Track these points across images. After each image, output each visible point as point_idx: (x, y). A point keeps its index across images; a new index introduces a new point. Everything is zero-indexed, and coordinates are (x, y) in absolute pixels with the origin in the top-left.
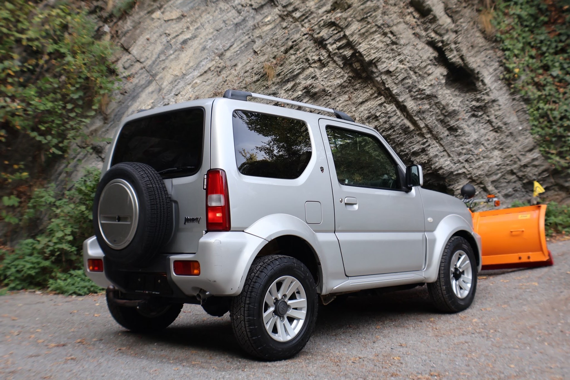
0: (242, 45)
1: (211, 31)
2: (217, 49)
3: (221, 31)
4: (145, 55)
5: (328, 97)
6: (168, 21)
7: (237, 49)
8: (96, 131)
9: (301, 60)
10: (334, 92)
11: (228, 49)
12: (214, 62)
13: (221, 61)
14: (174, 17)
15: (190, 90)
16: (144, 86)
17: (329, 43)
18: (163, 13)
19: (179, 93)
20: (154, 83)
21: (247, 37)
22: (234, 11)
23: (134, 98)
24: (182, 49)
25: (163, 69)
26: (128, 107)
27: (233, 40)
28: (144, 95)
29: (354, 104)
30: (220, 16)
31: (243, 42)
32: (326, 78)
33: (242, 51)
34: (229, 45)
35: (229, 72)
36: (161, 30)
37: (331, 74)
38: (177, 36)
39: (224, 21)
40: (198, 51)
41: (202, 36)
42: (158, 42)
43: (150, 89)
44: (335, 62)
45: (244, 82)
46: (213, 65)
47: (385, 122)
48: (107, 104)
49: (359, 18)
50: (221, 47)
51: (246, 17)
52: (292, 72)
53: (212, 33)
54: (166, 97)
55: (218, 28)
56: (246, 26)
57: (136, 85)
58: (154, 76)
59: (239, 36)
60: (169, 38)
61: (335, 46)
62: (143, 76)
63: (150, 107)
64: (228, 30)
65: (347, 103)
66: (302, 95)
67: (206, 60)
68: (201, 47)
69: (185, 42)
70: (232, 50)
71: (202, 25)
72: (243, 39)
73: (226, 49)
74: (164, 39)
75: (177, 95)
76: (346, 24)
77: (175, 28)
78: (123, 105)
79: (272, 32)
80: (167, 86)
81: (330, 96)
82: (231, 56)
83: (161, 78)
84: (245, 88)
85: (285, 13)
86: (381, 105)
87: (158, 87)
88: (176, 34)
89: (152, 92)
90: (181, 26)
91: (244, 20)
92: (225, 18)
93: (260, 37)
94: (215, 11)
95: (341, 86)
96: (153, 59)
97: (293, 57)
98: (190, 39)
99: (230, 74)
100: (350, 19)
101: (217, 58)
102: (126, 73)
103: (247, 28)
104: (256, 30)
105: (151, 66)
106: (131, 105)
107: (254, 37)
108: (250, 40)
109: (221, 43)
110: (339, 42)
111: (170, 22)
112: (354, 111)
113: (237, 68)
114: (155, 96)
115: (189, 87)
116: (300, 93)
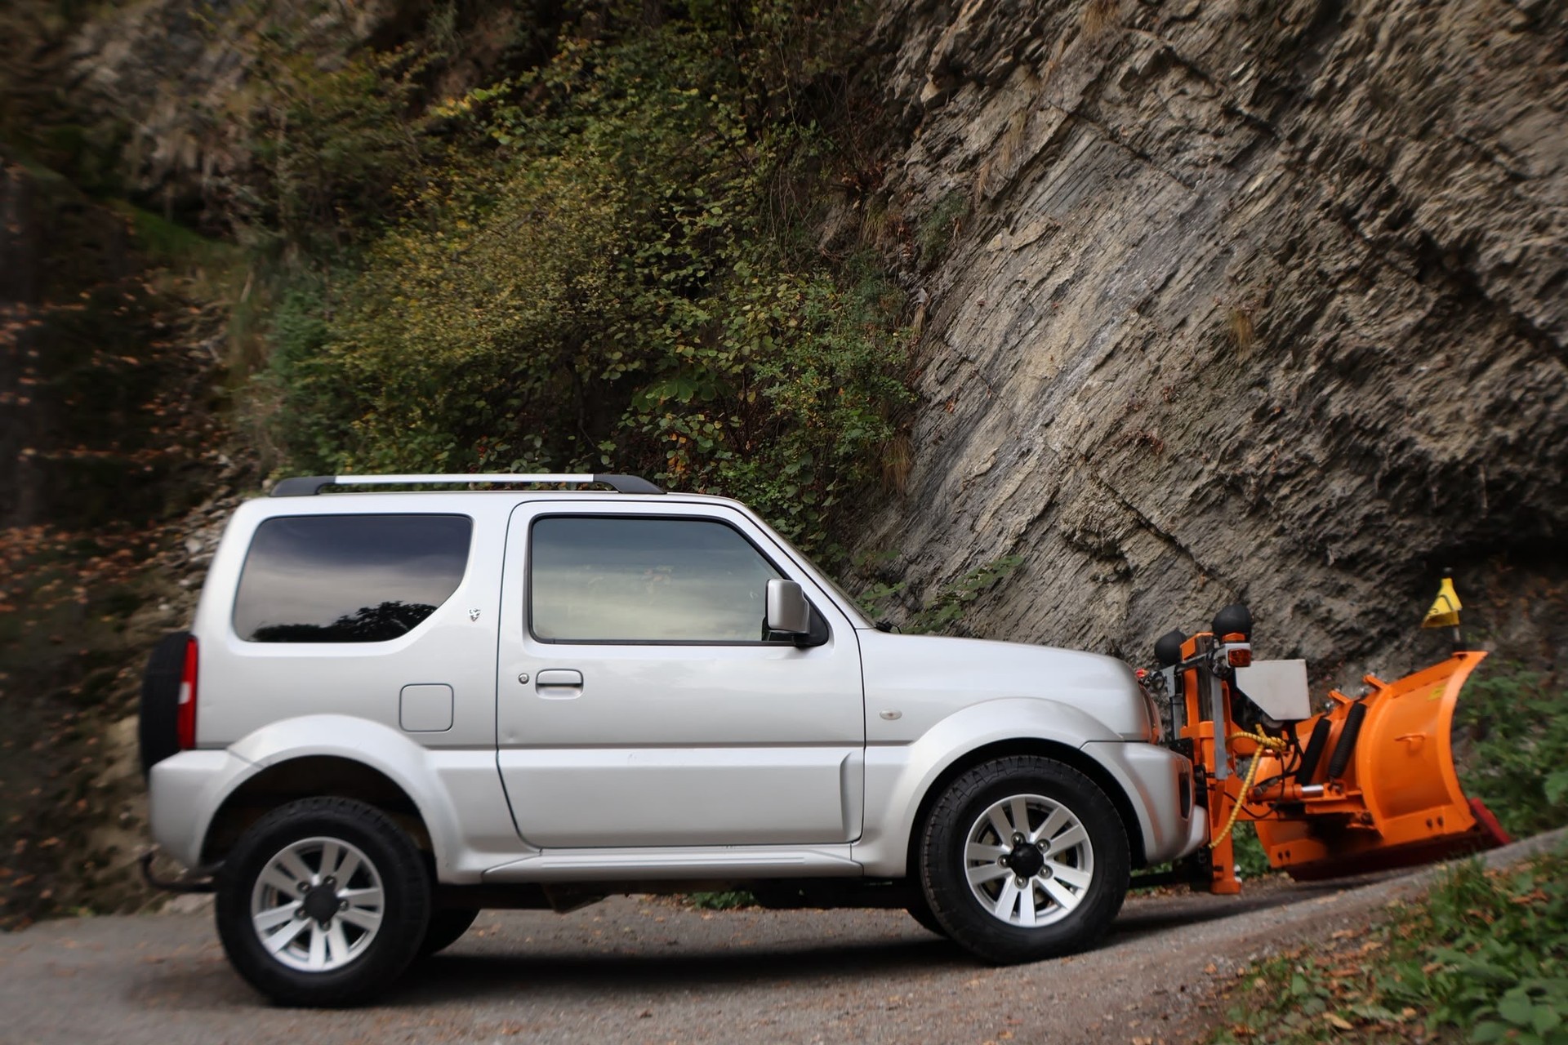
0: (1199, 267)
1: (1119, 249)
2: (1134, 293)
3: (1143, 244)
4: (978, 341)
5: (1386, 370)
6: (1021, 249)
7: (1188, 280)
8: (885, 538)
9: (1310, 278)
10: (1402, 353)
11: (1164, 286)
12: (1127, 328)
13: (1144, 321)
14: (1032, 239)
15: (1077, 408)
16: (976, 417)
17: (1362, 218)
18: (1012, 233)
19: (1053, 420)
20: (996, 407)
21: (1211, 244)
22: (1173, 185)
23: (958, 448)
24: (1053, 312)
25: (1015, 368)
26: (945, 474)
27: (1174, 260)
28: (976, 439)
29: (1458, 375)
30: (1138, 207)
31: (1200, 259)
32: (1376, 315)
33: (1199, 283)
34: (1162, 277)
35: (1163, 346)
36: (1009, 275)
37: (1390, 303)
38: (1043, 281)
39: (1149, 218)
40: (1090, 307)
41: (1097, 268)
42: (1003, 305)
43: (990, 421)
44: (1392, 266)
45: (1193, 366)
46: (1126, 336)
47: (1542, 417)
48: (908, 472)
49: (1413, 131)
50: (1144, 285)
51: (1205, 192)
52: (1291, 317)
53: (1123, 253)
54: (1025, 435)
55: (1136, 238)
56: (1206, 217)
57: (960, 418)
58: (995, 388)
59: (1189, 248)
60: (1024, 292)
61: (1378, 222)
62: (976, 394)
63: (989, 465)
64: (1162, 238)
65: (1440, 376)
66: (1317, 374)
67: (1111, 326)
68: (1095, 296)
69: (1059, 292)
70: (1175, 286)
71: (1098, 240)
72: (1201, 251)
73: (1157, 287)
74: (1015, 297)
75: (1047, 425)
76: (1384, 155)
77: (1042, 259)
78: (936, 470)
79: (1272, 216)
80: (1024, 407)
81: (1393, 363)
82: (1171, 304)
83: (1013, 392)
84: (1196, 379)
85: (1297, 156)
86: (1519, 366)
87: (1006, 413)
88: (1040, 277)
89: (995, 428)
90: (1048, 257)
91: (1199, 202)
92: (1152, 208)
93: (1242, 235)
94: (1125, 199)
95: (1418, 328)
96: (995, 348)
97: (1295, 274)
98: (1071, 282)
99: (1168, 350)
100: (1389, 140)
101: (1135, 315)
102: (945, 393)
103: (1210, 220)
104: (1229, 222)
105: (990, 366)
106: (951, 468)
107: (1228, 239)
108: (1217, 251)
109: (1146, 276)
110: (1387, 207)
111: (1025, 251)
112: (1462, 397)
113: (1188, 331)
114: (1000, 437)
115: (1073, 401)
116: (1312, 370)
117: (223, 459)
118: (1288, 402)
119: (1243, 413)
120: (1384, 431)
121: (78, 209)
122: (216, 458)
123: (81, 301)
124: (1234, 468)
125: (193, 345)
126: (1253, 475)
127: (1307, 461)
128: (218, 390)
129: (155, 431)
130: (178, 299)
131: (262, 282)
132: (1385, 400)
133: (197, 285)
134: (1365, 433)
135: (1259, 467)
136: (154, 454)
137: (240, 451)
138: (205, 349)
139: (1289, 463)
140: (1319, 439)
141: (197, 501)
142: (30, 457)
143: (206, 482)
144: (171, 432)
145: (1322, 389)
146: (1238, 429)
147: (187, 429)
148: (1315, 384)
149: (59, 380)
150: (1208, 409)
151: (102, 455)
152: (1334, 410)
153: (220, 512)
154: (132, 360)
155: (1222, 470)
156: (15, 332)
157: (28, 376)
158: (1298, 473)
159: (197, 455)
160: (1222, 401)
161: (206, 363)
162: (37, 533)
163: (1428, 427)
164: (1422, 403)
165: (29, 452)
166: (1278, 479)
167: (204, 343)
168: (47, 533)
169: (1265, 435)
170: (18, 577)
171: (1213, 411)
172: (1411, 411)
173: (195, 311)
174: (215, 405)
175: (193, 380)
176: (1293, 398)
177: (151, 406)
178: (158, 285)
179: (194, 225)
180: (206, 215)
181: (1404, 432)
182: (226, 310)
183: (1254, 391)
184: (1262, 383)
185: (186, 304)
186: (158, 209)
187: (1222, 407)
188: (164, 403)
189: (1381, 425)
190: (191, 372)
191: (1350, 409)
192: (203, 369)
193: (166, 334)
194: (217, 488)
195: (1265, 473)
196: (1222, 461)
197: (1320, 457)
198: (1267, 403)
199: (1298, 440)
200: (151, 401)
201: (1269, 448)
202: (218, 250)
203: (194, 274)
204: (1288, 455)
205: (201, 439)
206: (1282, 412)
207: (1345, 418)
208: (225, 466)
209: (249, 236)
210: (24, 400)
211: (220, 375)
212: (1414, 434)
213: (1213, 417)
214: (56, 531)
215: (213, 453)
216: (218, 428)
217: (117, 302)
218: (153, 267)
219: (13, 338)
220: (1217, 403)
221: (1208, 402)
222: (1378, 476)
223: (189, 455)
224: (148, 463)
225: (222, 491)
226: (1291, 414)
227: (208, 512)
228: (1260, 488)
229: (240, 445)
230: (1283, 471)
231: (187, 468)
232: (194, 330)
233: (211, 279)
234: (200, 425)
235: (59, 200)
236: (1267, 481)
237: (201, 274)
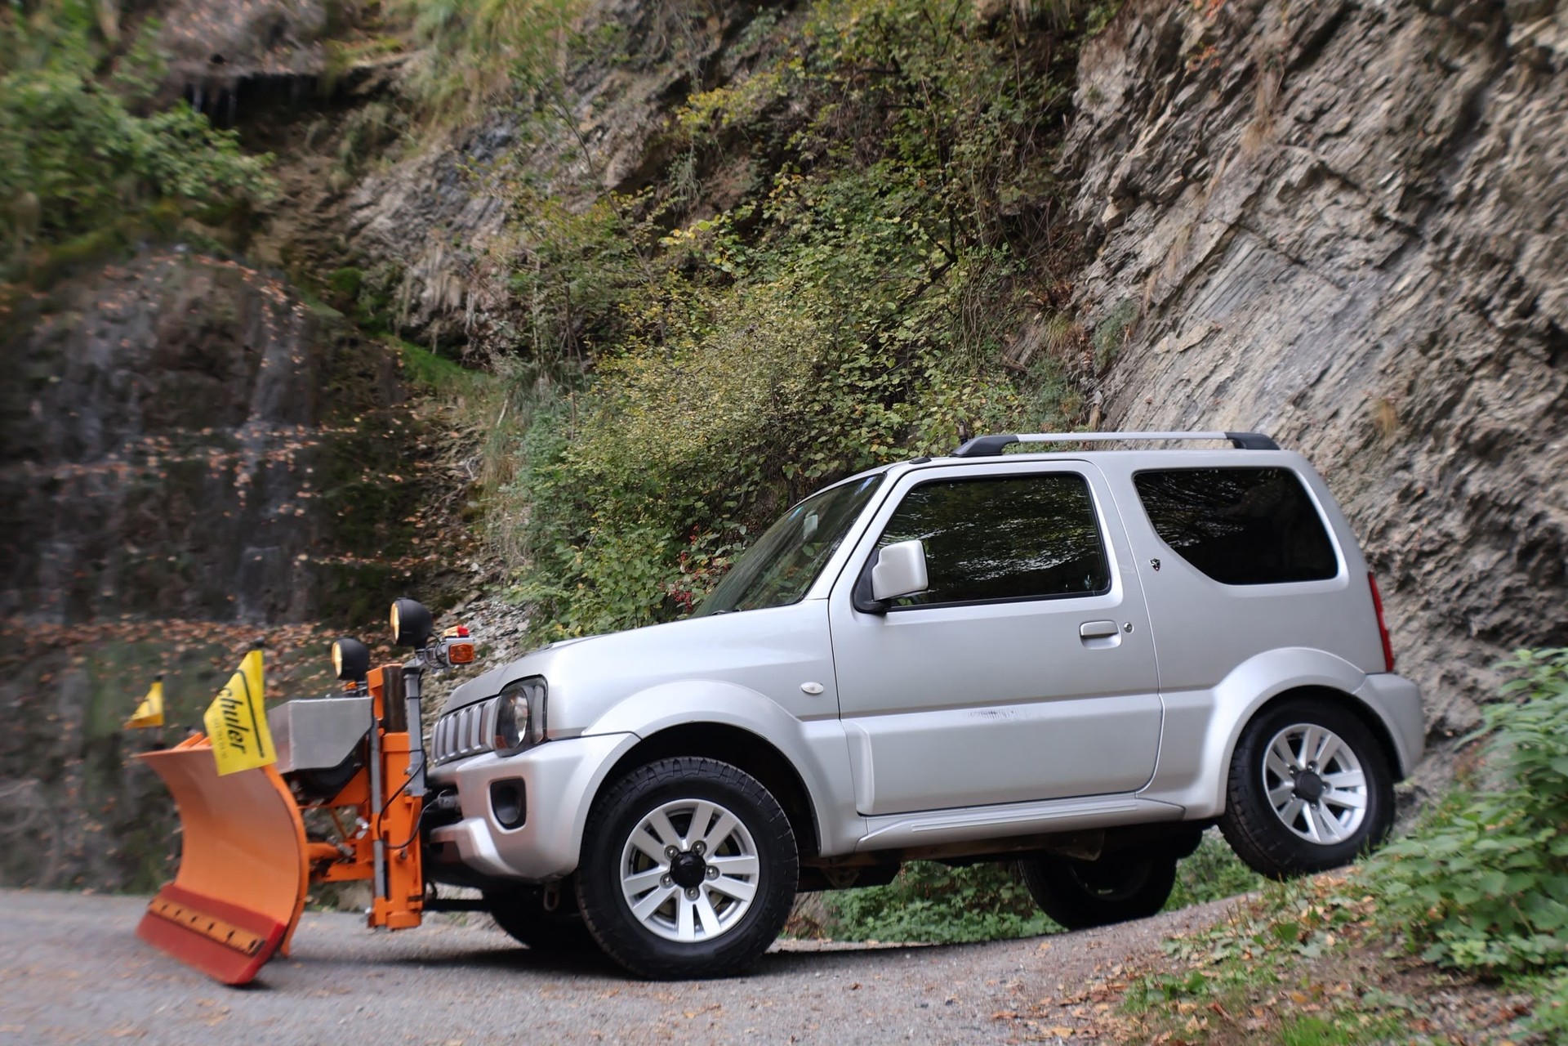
0: (1352, 362)
1: (1276, 348)
2: (1290, 387)
3: (1299, 343)
5: (1521, 449)
6: (1185, 350)
7: (1340, 375)
9: (1449, 367)
10: (1535, 433)
11: (1319, 380)
12: (1283, 420)
13: (1299, 413)
14: (1196, 340)
17: (1494, 308)
18: (1178, 336)
21: (1362, 341)
22: (1327, 288)
24: (1215, 408)
27: (1328, 356)
30: (1294, 309)
31: (1352, 355)
32: (1510, 399)
33: (1351, 378)
34: (1316, 373)
35: (1317, 435)
36: (1175, 375)
37: (1523, 386)
38: (1206, 379)
39: (1304, 319)
40: (1249, 401)
41: (1255, 366)
42: (1169, 402)
44: (1524, 352)
45: (1344, 453)
46: (1282, 427)
49: (1538, 225)
50: (1299, 380)
51: (1356, 293)
52: (1431, 403)
53: (1279, 351)
55: (1291, 337)
56: (1358, 315)
59: (1342, 344)
60: (1188, 390)
61: (1509, 311)
64: (1317, 337)
66: (1457, 456)
67: (1269, 419)
68: (1254, 391)
69: (1221, 389)
70: (1328, 380)
71: (1256, 339)
72: (1352, 349)
73: (1311, 381)
74: (1181, 394)
76: (1511, 248)
77: (1203, 360)
79: (1420, 312)
81: (1527, 442)
82: (1326, 397)
84: (1346, 465)
85: (1442, 256)
88: (1202, 376)
90: (1210, 357)
91: (1351, 302)
92: (1307, 309)
93: (1391, 332)
94: (1282, 301)
95: (1550, 409)
97: (1435, 364)
98: (1232, 379)
99: (1321, 439)
100: (1515, 234)
101: (1290, 408)
103: (1361, 319)
104: (1379, 320)
107: (1378, 335)
108: (1368, 346)
109: (1301, 372)
110: (1517, 297)
111: (1189, 353)
113: (1340, 421)
116: (1451, 451)
117: (475, 567)
118: (1430, 483)
119: (1389, 494)
120: (1519, 507)
121: (354, 343)
122: (468, 566)
123: (354, 424)
124: (1381, 547)
125: (453, 465)
126: (1399, 552)
127: (1449, 538)
128: (472, 504)
129: (415, 541)
130: (439, 424)
131: (516, 409)
132: (1520, 477)
133: (458, 412)
134: (1502, 509)
135: (1404, 544)
136: (412, 561)
137: (490, 559)
138: (463, 469)
139: (1431, 540)
140: (1460, 516)
141: (450, 603)
142: (302, 562)
143: (459, 587)
144: (428, 542)
145: (1460, 469)
146: (1384, 509)
147: (444, 539)
148: (1454, 464)
149: (331, 494)
150: (1357, 492)
151: (366, 561)
152: (1472, 489)
153: (470, 614)
154: (397, 478)
155: (1370, 548)
156: (295, 451)
157: (305, 490)
158: (1441, 549)
159: (451, 563)
160: (1370, 484)
161: (463, 481)
162: (307, 629)
163: (1560, 501)
164: (1554, 479)
165: (303, 557)
166: (1422, 555)
167: (461, 463)
168: (315, 630)
169: (1410, 515)
170: (287, 667)
171: (1363, 494)
172: (1544, 486)
173: (455, 435)
174: (468, 518)
175: (450, 496)
176: (1435, 479)
177: (413, 519)
178: (424, 410)
179: (457, 358)
180: (467, 349)
181: (1536, 507)
182: (482, 435)
183: (1400, 474)
184: (1407, 466)
185: (446, 428)
186: (425, 344)
187: (1371, 490)
188: (424, 517)
189: (1516, 501)
190: (448, 489)
191: (1487, 487)
192: (460, 486)
193: (428, 454)
194: (469, 592)
195: (1409, 551)
196: (1370, 540)
197: (1461, 533)
198: (1411, 484)
199: (1440, 518)
200: (413, 515)
201: (1413, 526)
202: (478, 380)
203: (455, 400)
204: (1431, 533)
205: (456, 549)
206: (1425, 493)
207: (1483, 496)
208: (476, 572)
209: (505, 367)
210: (300, 511)
211: (476, 491)
212: (1547, 508)
213: (1363, 499)
214: (325, 627)
215: (466, 561)
216: (470, 539)
217: (385, 425)
218: (418, 395)
219: (291, 456)
220: (1365, 486)
221: (1357, 486)
222: (1516, 550)
223: (445, 563)
224: (408, 569)
225: (474, 595)
226: (1434, 494)
227: (459, 614)
228: (1405, 565)
229: (491, 555)
230: (1427, 548)
231: (441, 575)
232: (453, 451)
233: (470, 406)
234: (455, 537)
235: (336, 334)
236: (1412, 557)
237: (461, 401)
